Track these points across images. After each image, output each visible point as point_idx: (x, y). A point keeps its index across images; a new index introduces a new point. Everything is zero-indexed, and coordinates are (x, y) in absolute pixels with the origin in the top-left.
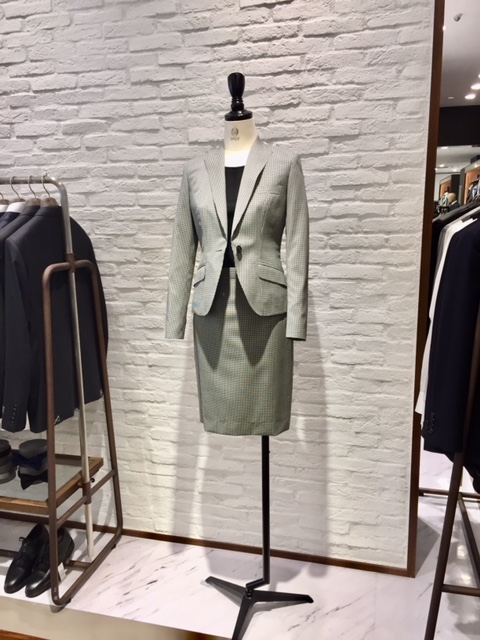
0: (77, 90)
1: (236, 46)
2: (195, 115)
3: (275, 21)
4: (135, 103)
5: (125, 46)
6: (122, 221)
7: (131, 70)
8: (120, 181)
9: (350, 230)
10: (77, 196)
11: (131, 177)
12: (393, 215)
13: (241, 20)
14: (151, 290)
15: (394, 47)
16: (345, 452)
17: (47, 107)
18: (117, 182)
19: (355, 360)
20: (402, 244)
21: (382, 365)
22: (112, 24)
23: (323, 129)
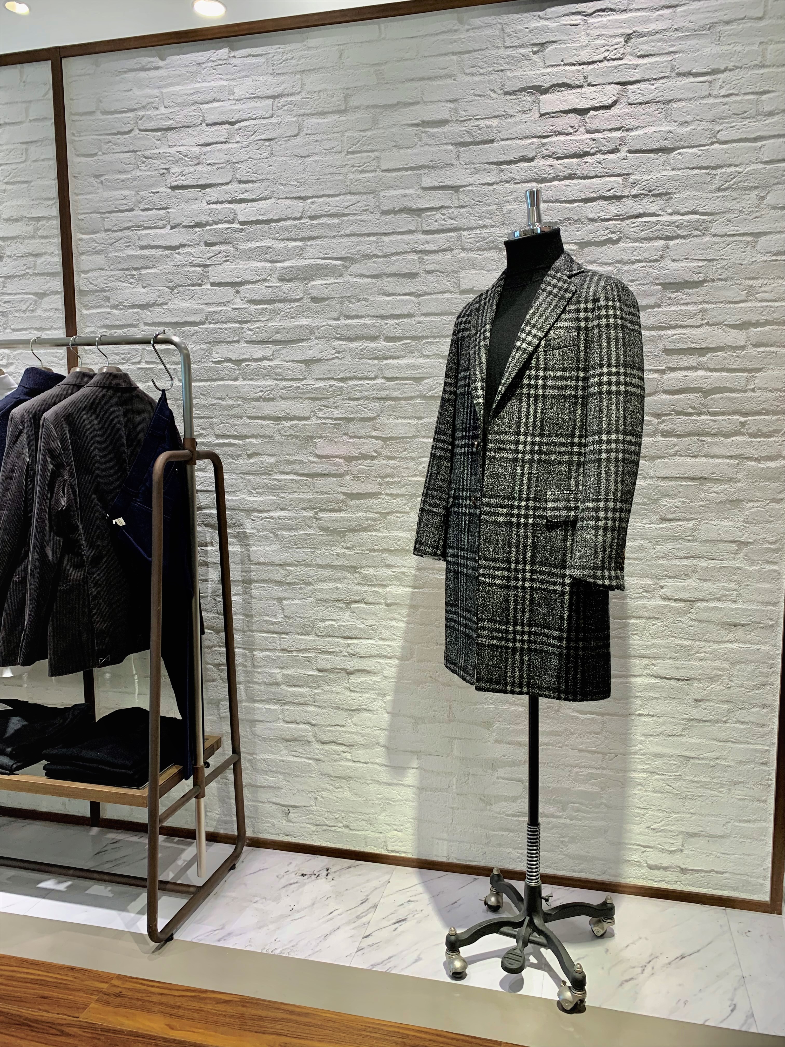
0: (302, 221)
1: (532, 164)
2: (471, 254)
3: (588, 132)
4: (385, 239)
5: (375, 164)
6: (358, 399)
7: (382, 194)
8: (358, 344)
9: (691, 411)
10: (294, 365)
11: (374, 338)
12: (753, 390)
13: (539, 130)
14: (395, 496)
15: (753, 167)
16: (678, 729)
17: (258, 244)
18: (352, 345)
19: (696, 595)
20: (765, 430)
21: (735, 602)
22: (357, 134)
23: (654, 272)
